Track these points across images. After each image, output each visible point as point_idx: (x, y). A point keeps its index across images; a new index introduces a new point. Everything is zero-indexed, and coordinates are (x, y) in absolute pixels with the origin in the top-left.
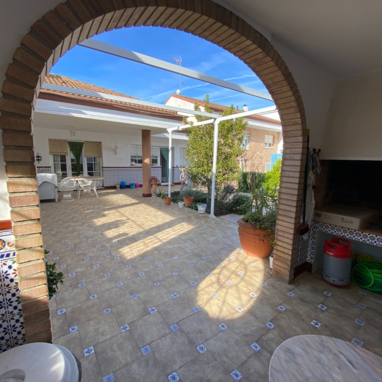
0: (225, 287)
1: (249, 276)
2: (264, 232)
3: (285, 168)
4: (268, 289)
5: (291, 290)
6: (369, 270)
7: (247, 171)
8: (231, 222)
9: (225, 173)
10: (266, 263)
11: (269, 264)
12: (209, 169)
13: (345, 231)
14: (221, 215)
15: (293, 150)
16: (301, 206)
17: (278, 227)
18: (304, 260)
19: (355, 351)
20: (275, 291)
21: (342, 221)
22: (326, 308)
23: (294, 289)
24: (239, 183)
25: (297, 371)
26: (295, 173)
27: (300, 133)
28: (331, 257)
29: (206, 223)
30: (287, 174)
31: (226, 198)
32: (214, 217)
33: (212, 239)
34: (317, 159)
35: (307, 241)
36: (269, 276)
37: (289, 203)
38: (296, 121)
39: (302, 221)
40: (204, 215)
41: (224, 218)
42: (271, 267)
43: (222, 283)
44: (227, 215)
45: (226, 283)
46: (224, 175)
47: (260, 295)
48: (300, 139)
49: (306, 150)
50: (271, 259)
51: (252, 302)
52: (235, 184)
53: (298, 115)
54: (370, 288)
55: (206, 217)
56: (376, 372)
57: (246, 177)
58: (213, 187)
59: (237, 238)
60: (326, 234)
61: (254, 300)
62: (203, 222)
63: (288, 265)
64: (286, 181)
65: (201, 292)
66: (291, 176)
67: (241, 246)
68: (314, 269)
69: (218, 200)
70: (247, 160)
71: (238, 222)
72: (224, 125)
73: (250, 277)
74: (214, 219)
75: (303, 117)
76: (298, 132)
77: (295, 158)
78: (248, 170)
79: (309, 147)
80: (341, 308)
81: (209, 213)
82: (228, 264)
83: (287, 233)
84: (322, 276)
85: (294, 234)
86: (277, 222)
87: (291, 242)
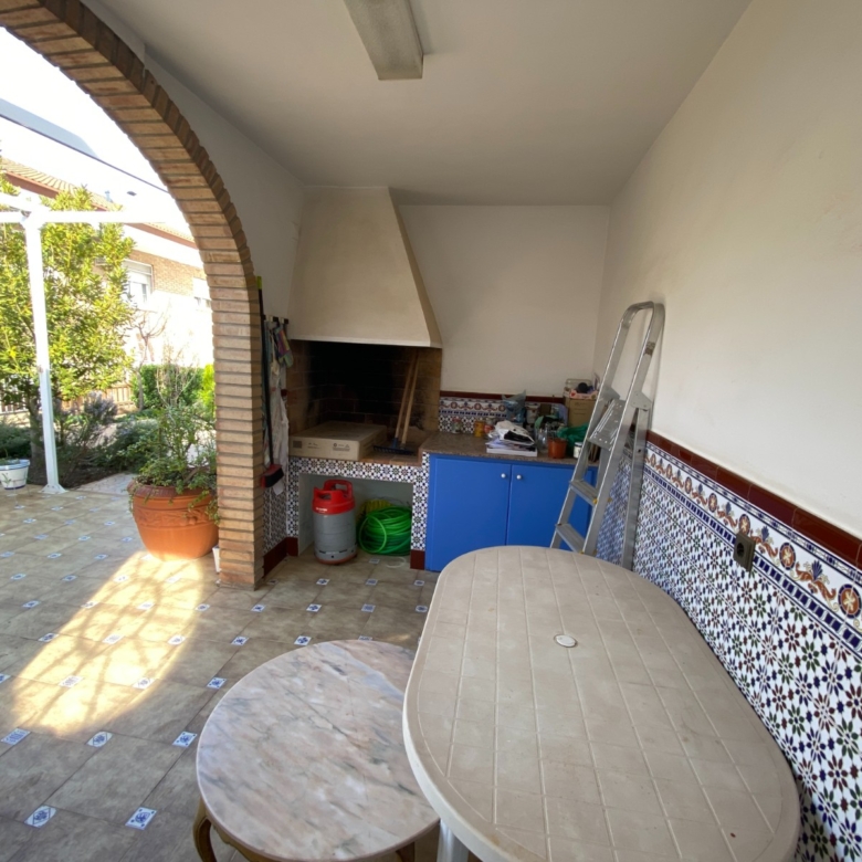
0: (101, 653)
1: (165, 606)
2: (194, 500)
3: (223, 355)
4: (210, 617)
5: (259, 600)
6: (379, 522)
7: (155, 364)
8: (117, 496)
9: (86, 369)
10: (208, 565)
11: (214, 565)
12: (24, 356)
13: (341, 466)
14: (84, 483)
15: (233, 316)
16: (264, 432)
17: (221, 481)
18: (283, 535)
19: (346, 649)
20: (226, 615)
21: (335, 449)
22: (319, 606)
23: (264, 596)
24: (137, 394)
25: (251, 726)
26: (243, 365)
27: (241, 282)
28: (325, 516)
29: (33, 511)
30: (227, 366)
31: (96, 436)
32: (62, 490)
33: (55, 551)
34: (284, 337)
35: (282, 499)
36: (214, 588)
37: (238, 427)
38: (229, 256)
39: (267, 460)
40: (22, 492)
41: (96, 489)
42: (218, 569)
43: (93, 644)
44: (105, 481)
45: (105, 641)
46: (82, 373)
47: (193, 634)
48: (244, 295)
49: (259, 318)
50: (216, 552)
51: (174, 657)
52: (123, 399)
53: (233, 244)
54: (384, 549)
55: (31, 496)
56: (372, 665)
57: (153, 378)
58: (46, 409)
59: (131, 530)
60: (314, 477)
61: (178, 650)
62: (21, 512)
63: (250, 553)
64: (225, 381)
65: (27, 691)
66: (235, 370)
67: (143, 545)
68: (301, 547)
69: (70, 442)
70: (149, 335)
71: (128, 489)
72: (60, 235)
73: (171, 607)
74: (61, 498)
75: (243, 249)
76: (238, 279)
77: (239, 334)
78: (158, 361)
79: (265, 313)
80: (342, 597)
81: (43, 482)
82: (107, 598)
83: (242, 488)
84: (315, 554)
85: (255, 489)
86: (218, 470)
87: (250, 505)
